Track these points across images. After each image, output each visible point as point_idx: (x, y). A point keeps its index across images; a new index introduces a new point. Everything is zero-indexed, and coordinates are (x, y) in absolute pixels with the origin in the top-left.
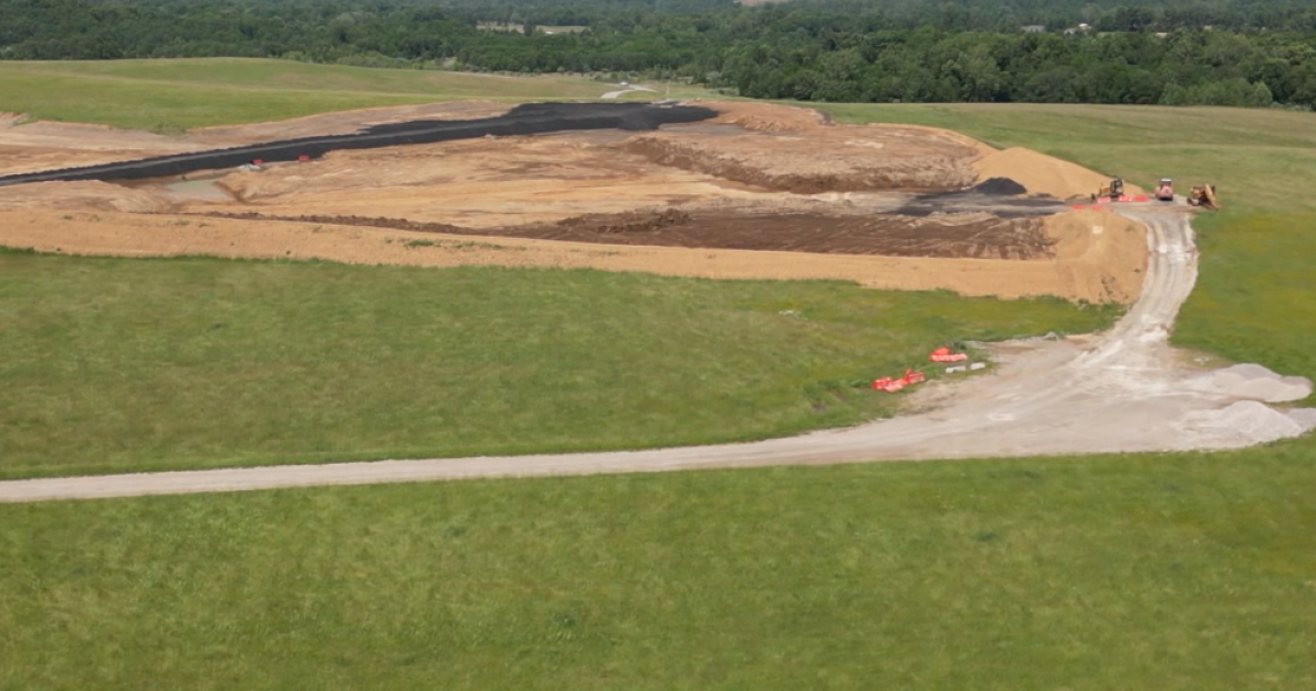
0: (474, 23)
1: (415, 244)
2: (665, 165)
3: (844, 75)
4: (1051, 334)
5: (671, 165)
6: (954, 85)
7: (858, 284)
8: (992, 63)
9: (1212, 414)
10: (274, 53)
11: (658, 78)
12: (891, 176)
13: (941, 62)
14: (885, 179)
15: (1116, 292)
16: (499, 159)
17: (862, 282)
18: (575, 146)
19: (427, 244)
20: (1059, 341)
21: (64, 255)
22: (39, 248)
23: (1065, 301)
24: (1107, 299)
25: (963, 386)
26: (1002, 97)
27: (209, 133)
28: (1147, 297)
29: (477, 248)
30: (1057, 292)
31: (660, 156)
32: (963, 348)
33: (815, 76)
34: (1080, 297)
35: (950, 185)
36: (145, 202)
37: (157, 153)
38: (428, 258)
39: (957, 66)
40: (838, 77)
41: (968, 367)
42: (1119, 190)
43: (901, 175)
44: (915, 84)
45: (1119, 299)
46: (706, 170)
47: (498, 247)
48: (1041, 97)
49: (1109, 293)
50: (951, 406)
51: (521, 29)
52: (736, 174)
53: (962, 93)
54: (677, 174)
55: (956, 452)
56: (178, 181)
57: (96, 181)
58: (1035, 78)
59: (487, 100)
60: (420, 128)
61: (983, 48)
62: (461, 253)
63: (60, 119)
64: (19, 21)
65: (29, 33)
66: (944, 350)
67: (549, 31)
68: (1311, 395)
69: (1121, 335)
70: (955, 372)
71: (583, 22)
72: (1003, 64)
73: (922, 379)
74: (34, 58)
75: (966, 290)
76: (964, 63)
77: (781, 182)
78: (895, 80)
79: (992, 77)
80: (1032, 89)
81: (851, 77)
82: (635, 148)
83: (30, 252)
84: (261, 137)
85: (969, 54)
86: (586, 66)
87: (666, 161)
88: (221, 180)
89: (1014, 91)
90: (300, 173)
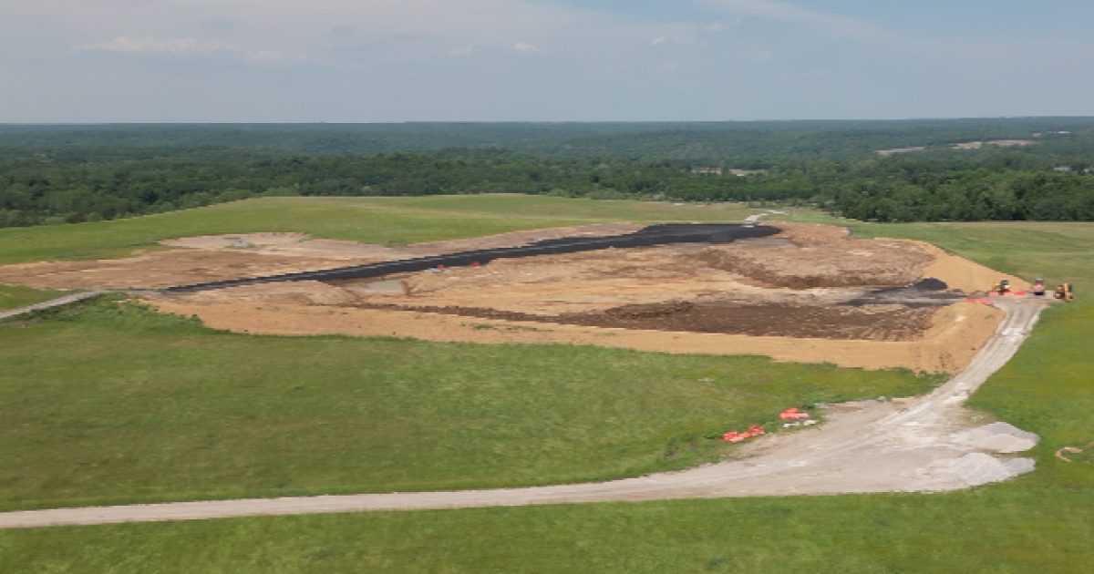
0: (689, 169)
1: (480, 327)
2: (716, 268)
3: (911, 202)
4: (882, 398)
5: (721, 268)
6: (985, 209)
7: (769, 358)
8: (1011, 194)
9: (952, 462)
10: (544, 190)
11: (793, 205)
12: (861, 277)
13: (978, 193)
14: (858, 279)
15: (949, 365)
16: (606, 265)
17: (774, 356)
18: (665, 254)
19: (487, 327)
20: (886, 403)
21: (248, 335)
22: (233, 330)
23: (910, 371)
24: (940, 370)
25: (789, 438)
26: (1018, 216)
27: (423, 246)
28: (971, 369)
29: (520, 330)
30: (906, 365)
31: (713, 261)
32: (811, 408)
33: (891, 202)
34: (923, 368)
35: (900, 283)
36: (335, 296)
37: (379, 260)
38: (488, 338)
39: (987, 195)
40: (906, 204)
41: (802, 423)
42: (1007, 287)
43: (869, 276)
44: (958, 208)
45: (949, 370)
46: (740, 272)
47: (535, 330)
48: (1045, 217)
49: (943, 365)
50: (769, 453)
51: (719, 172)
52: (760, 276)
53: (991, 214)
54: (722, 275)
55: (742, 492)
56: (378, 280)
57: (315, 281)
58: (1040, 203)
59: (628, 223)
60: (566, 243)
61: (1004, 184)
62: (509, 335)
63: (327, 238)
64: (384, 170)
65: (391, 177)
66: (795, 410)
67: (740, 173)
68: (1034, 448)
69: (931, 400)
70: (791, 426)
71: (767, 167)
72: (1020, 194)
73: (763, 433)
74: (382, 195)
75: (844, 363)
76: (992, 193)
77: (785, 281)
78: (945, 206)
79: (1010, 203)
80: (1039, 211)
81: (915, 204)
82: (704, 256)
83: (227, 332)
84: (457, 249)
85: (995, 187)
86: (748, 197)
87: (718, 265)
88: (406, 280)
89: (1028, 212)
90: (461, 275)
